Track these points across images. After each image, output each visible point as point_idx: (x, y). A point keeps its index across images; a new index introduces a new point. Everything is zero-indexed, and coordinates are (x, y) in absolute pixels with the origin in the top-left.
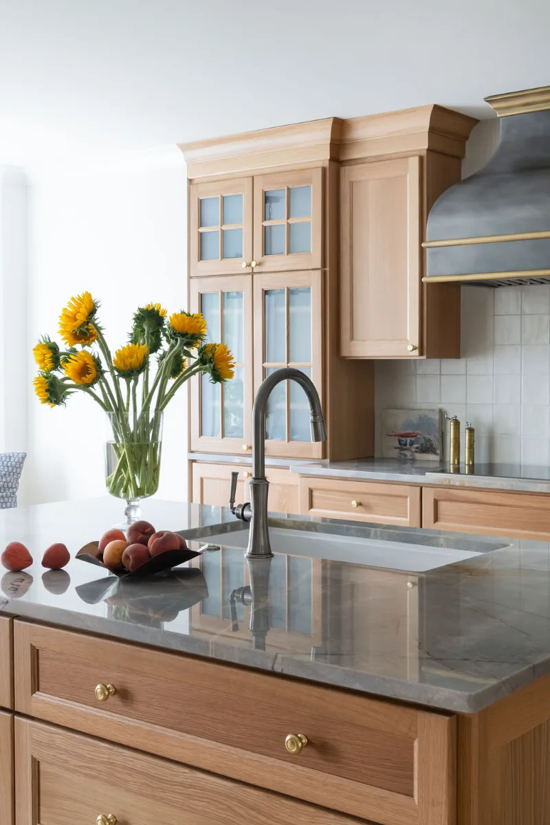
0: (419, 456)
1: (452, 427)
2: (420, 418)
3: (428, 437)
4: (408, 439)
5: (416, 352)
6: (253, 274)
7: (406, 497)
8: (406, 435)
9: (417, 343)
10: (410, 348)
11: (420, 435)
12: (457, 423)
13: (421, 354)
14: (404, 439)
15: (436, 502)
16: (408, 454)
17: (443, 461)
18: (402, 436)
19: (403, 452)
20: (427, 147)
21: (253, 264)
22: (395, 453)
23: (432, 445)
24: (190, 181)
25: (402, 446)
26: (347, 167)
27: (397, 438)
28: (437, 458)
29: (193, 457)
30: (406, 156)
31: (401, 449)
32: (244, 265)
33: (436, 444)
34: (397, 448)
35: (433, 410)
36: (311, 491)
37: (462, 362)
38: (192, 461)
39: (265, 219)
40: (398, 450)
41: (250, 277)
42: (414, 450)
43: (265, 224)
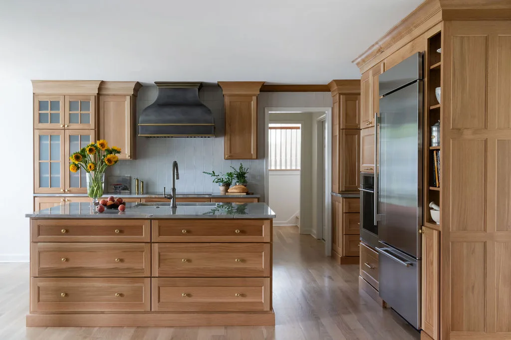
0: (122, 191)
1: (136, 181)
2: (123, 179)
3: (125, 185)
4: (118, 186)
5: (129, 158)
8: (117, 185)
9: (130, 155)
10: (127, 156)
11: (122, 184)
12: (138, 180)
13: (131, 158)
16: (118, 191)
19: (116, 190)
20: (133, 94)
21: (66, 126)
22: (113, 191)
24: (34, 93)
25: (116, 188)
26: (103, 97)
27: (114, 186)
28: (129, 191)
29: (36, 195)
30: (125, 96)
32: (62, 126)
33: (128, 187)
34: (114, 189)
38: (34, 197)
39: (70, 111)
41: (64, 130)
42: (120, 189)
43: (70, 112)
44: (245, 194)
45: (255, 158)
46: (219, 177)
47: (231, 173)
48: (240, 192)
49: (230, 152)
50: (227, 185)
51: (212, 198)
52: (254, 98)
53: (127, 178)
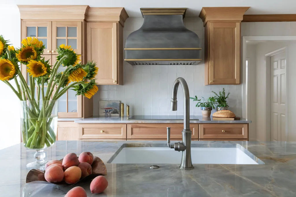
0: (112, 115)
1: (122, 105)
2: (113, 103)
3: (115, 109)
4: (109, 110)
5: (116, 83)
6: (52, 55)
7: (121, 128)
8: (108, 109)
9: (116, 80)
10: (114, 81)
11: (112, 108)
12: (123, 104)
13: (117, 83)
14: (107, 110)
15: (132, 129)
16: (108, 114)
17: (120, 116)
18: (106, 109)
19: (107, 114)
20: (119, 21)
21: (53, 51)
22: (104, 114)
23: (117, 111)
25: (106, 112)
26: (90, 23)
27: (105, 110)
28: (119, 115)
30: (111, 22)
31: (106, 113)
32: (48, 51)
33: (118, 111)
34: (104, 113)
35: (118, 101)
36: (83, 129)
37: (123, 86)
39: (57, 36)
40: (105, 113)
41: (51, 55)
42: (110, 113)
43: (57, 38)
44: (233, 119)
45: (239, 83)
46: (202, 101)
47: (213, 98)
48: (227, 118)
49: (214, 78)
50: (209, 108)
51: (200, 124)
52: (238, 24)
53: (117, 102)
